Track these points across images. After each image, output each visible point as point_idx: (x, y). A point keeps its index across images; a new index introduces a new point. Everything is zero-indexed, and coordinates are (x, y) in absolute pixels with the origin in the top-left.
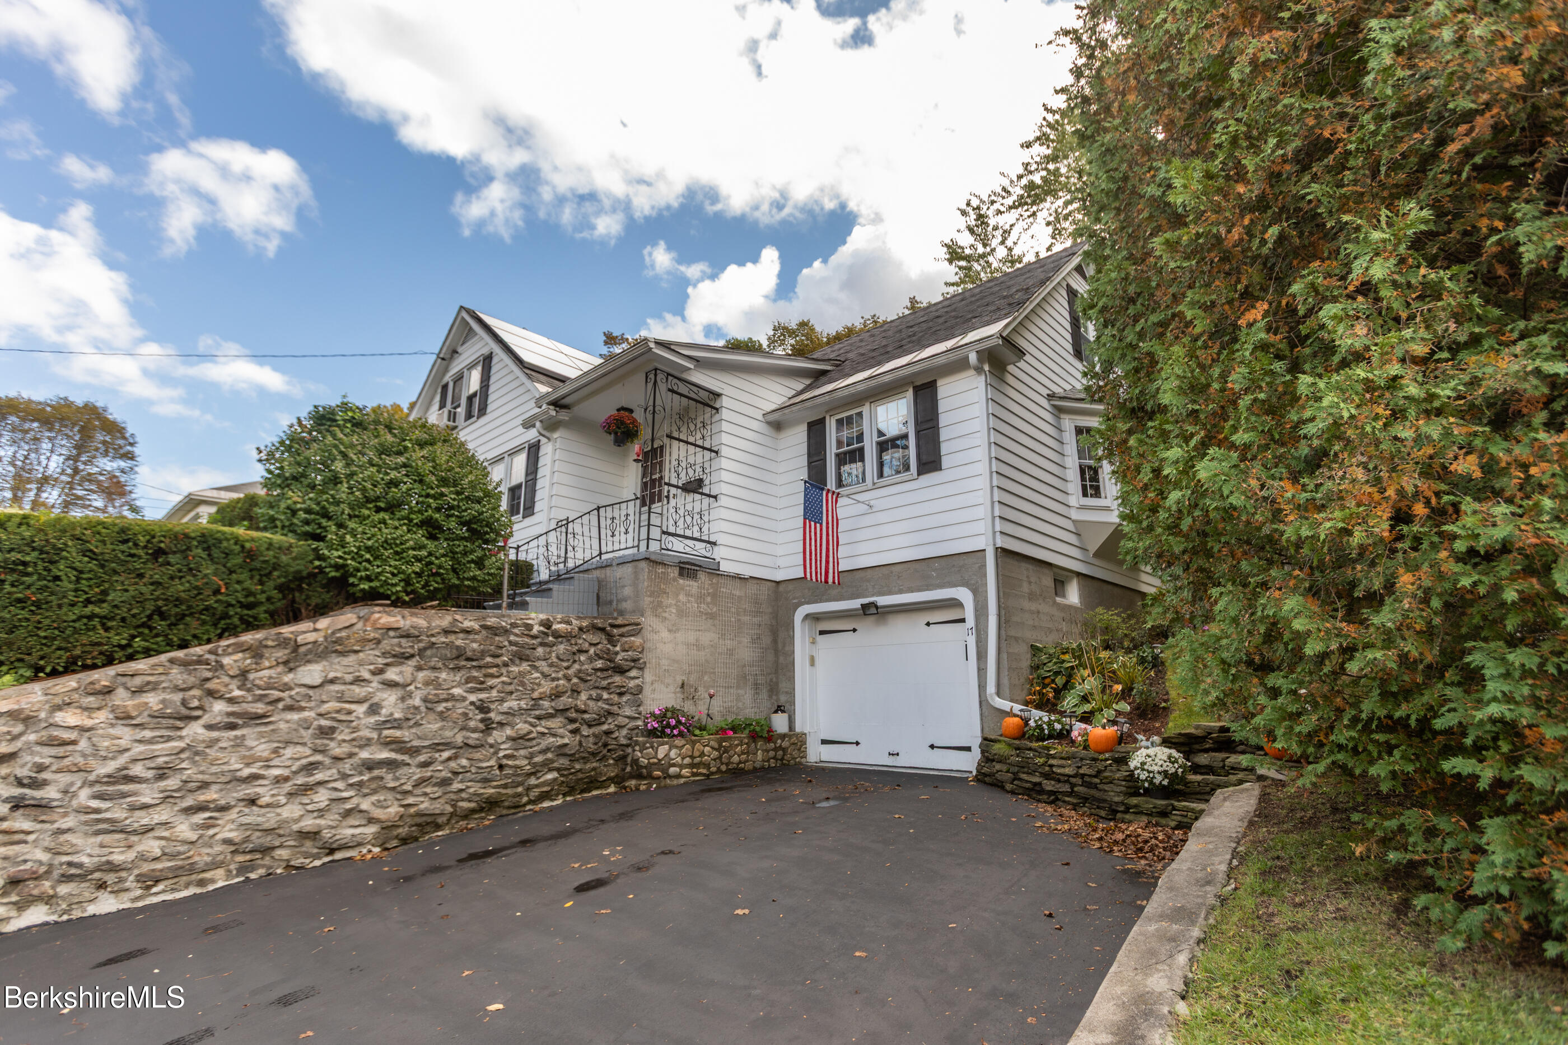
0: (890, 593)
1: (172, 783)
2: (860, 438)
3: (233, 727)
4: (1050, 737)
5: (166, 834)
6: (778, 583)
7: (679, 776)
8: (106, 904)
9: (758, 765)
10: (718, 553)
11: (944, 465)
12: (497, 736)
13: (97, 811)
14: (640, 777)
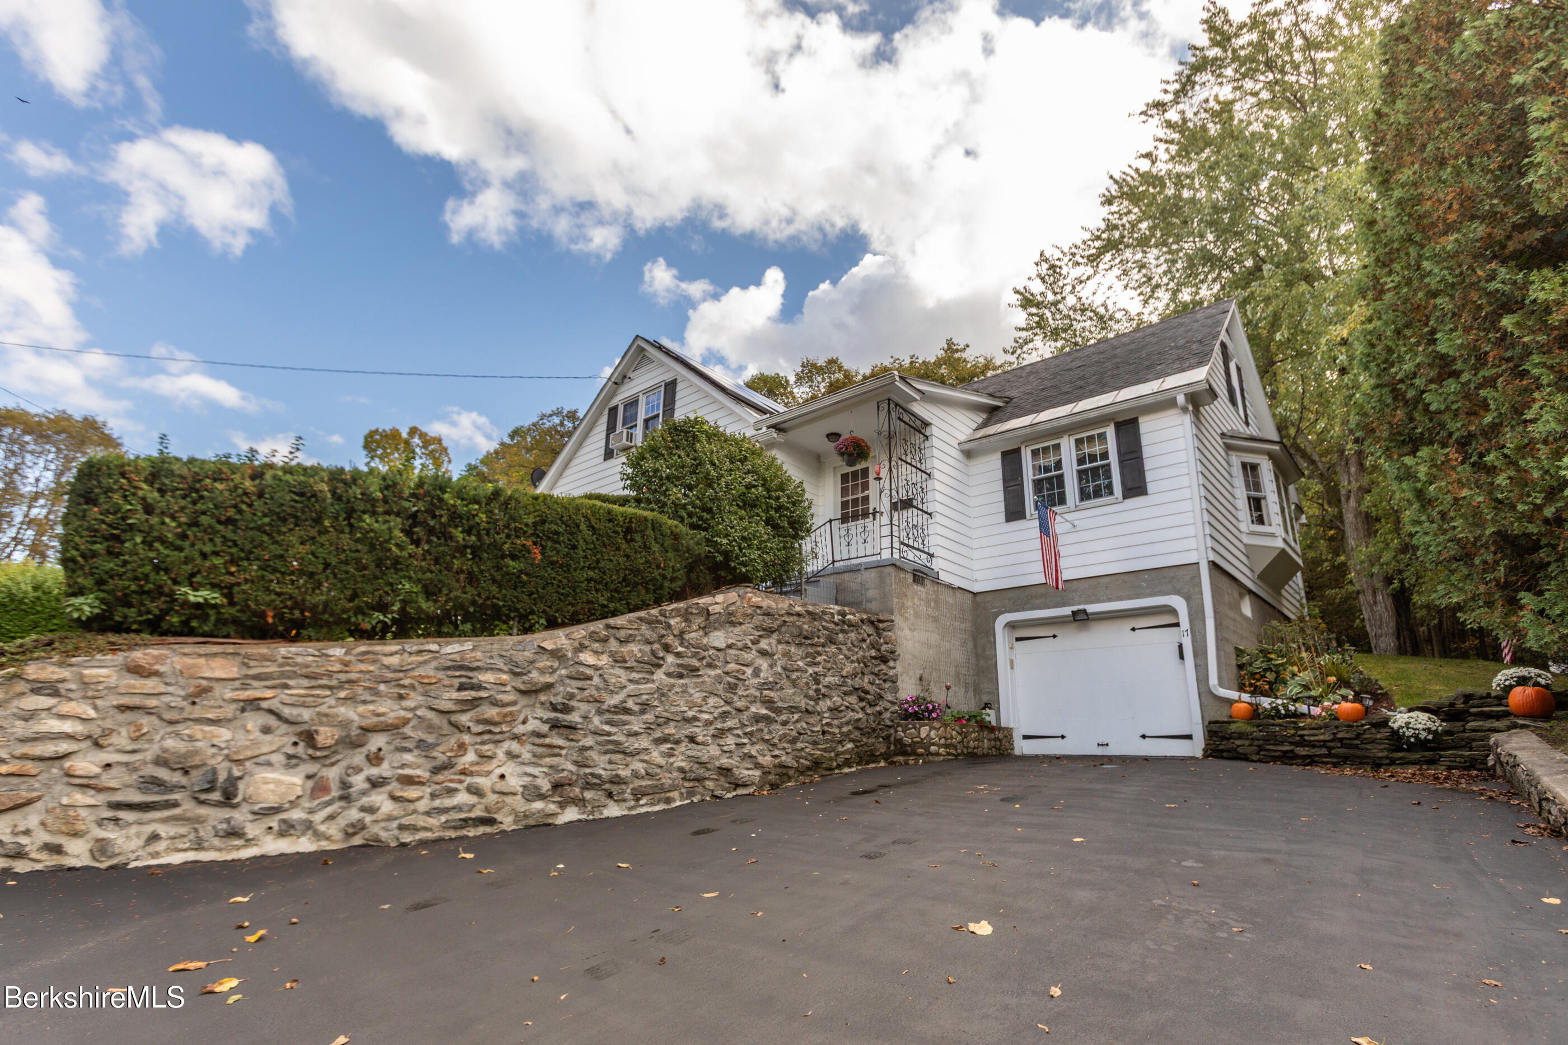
0: (1098, 601)
1: (649, 717)
2: (1058, 465)
3: (681, 676)
4: (1286, 716)
5: (646, 758)
6: (975, 594)
7: (938, 754)
8: (613, 811)
9: (985, 751)
10: (936, 565)
11: (1149, 491)
12: (824, 705)
13: (609, 734)
14: (905, 753)
